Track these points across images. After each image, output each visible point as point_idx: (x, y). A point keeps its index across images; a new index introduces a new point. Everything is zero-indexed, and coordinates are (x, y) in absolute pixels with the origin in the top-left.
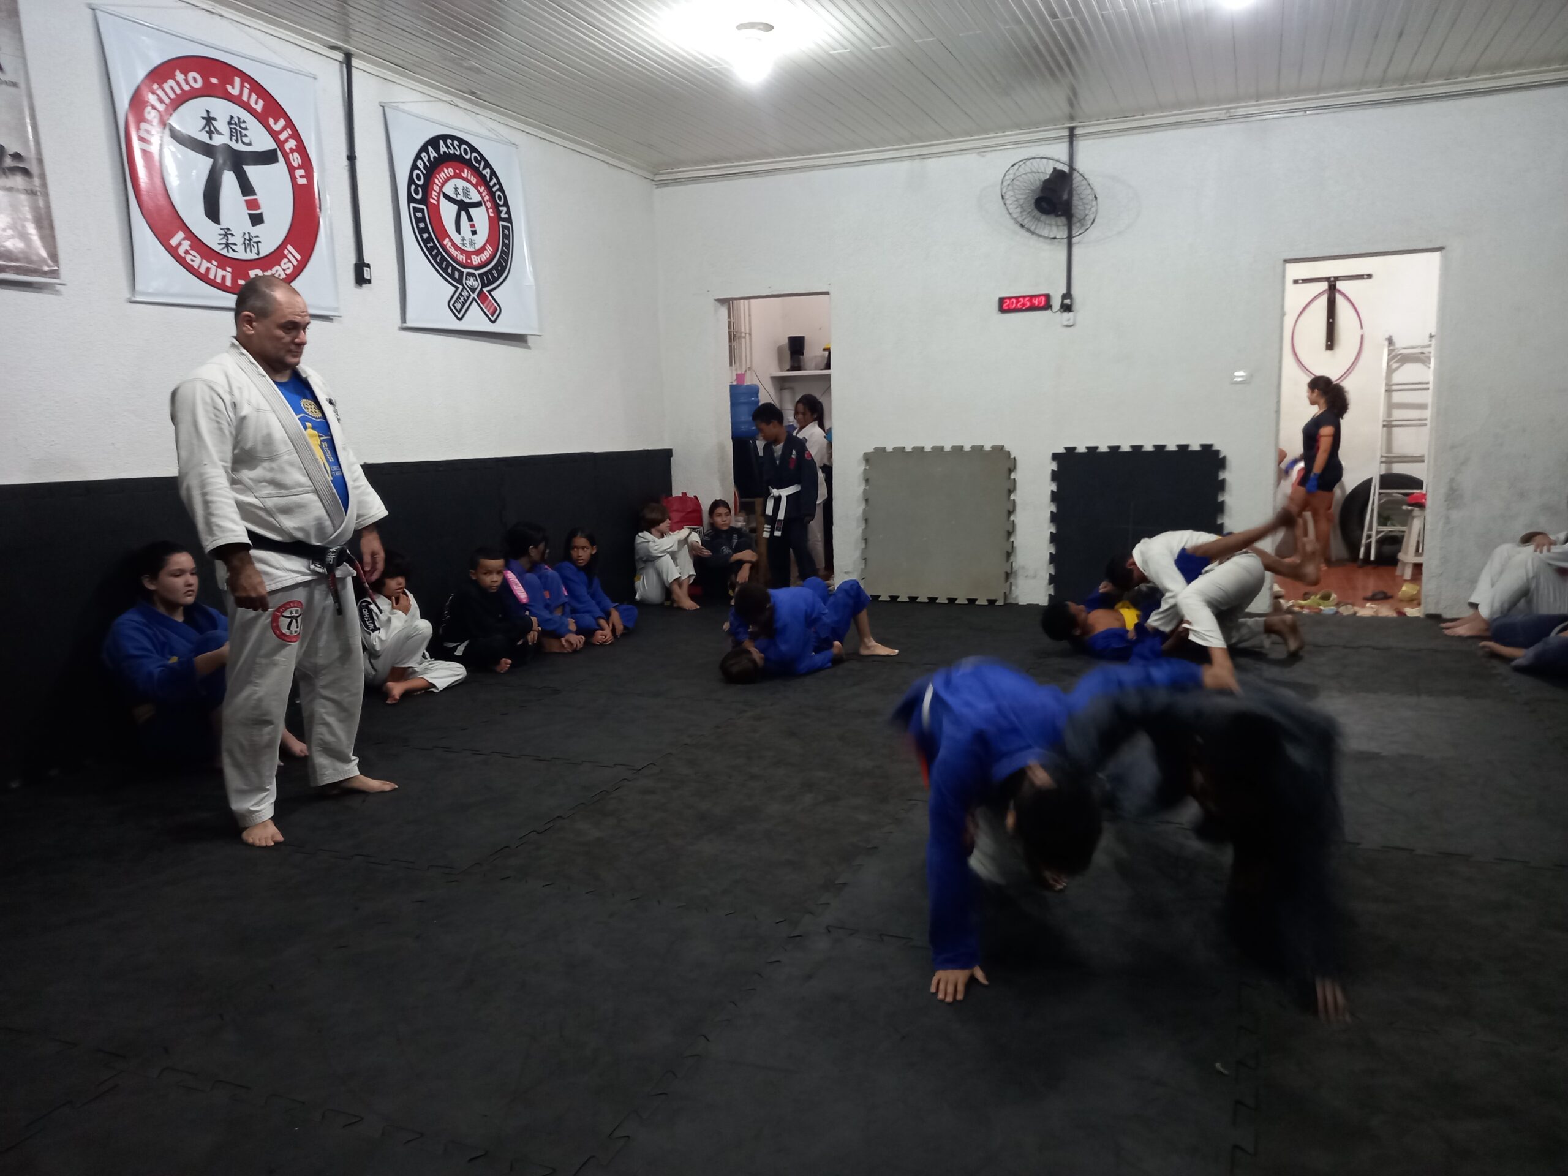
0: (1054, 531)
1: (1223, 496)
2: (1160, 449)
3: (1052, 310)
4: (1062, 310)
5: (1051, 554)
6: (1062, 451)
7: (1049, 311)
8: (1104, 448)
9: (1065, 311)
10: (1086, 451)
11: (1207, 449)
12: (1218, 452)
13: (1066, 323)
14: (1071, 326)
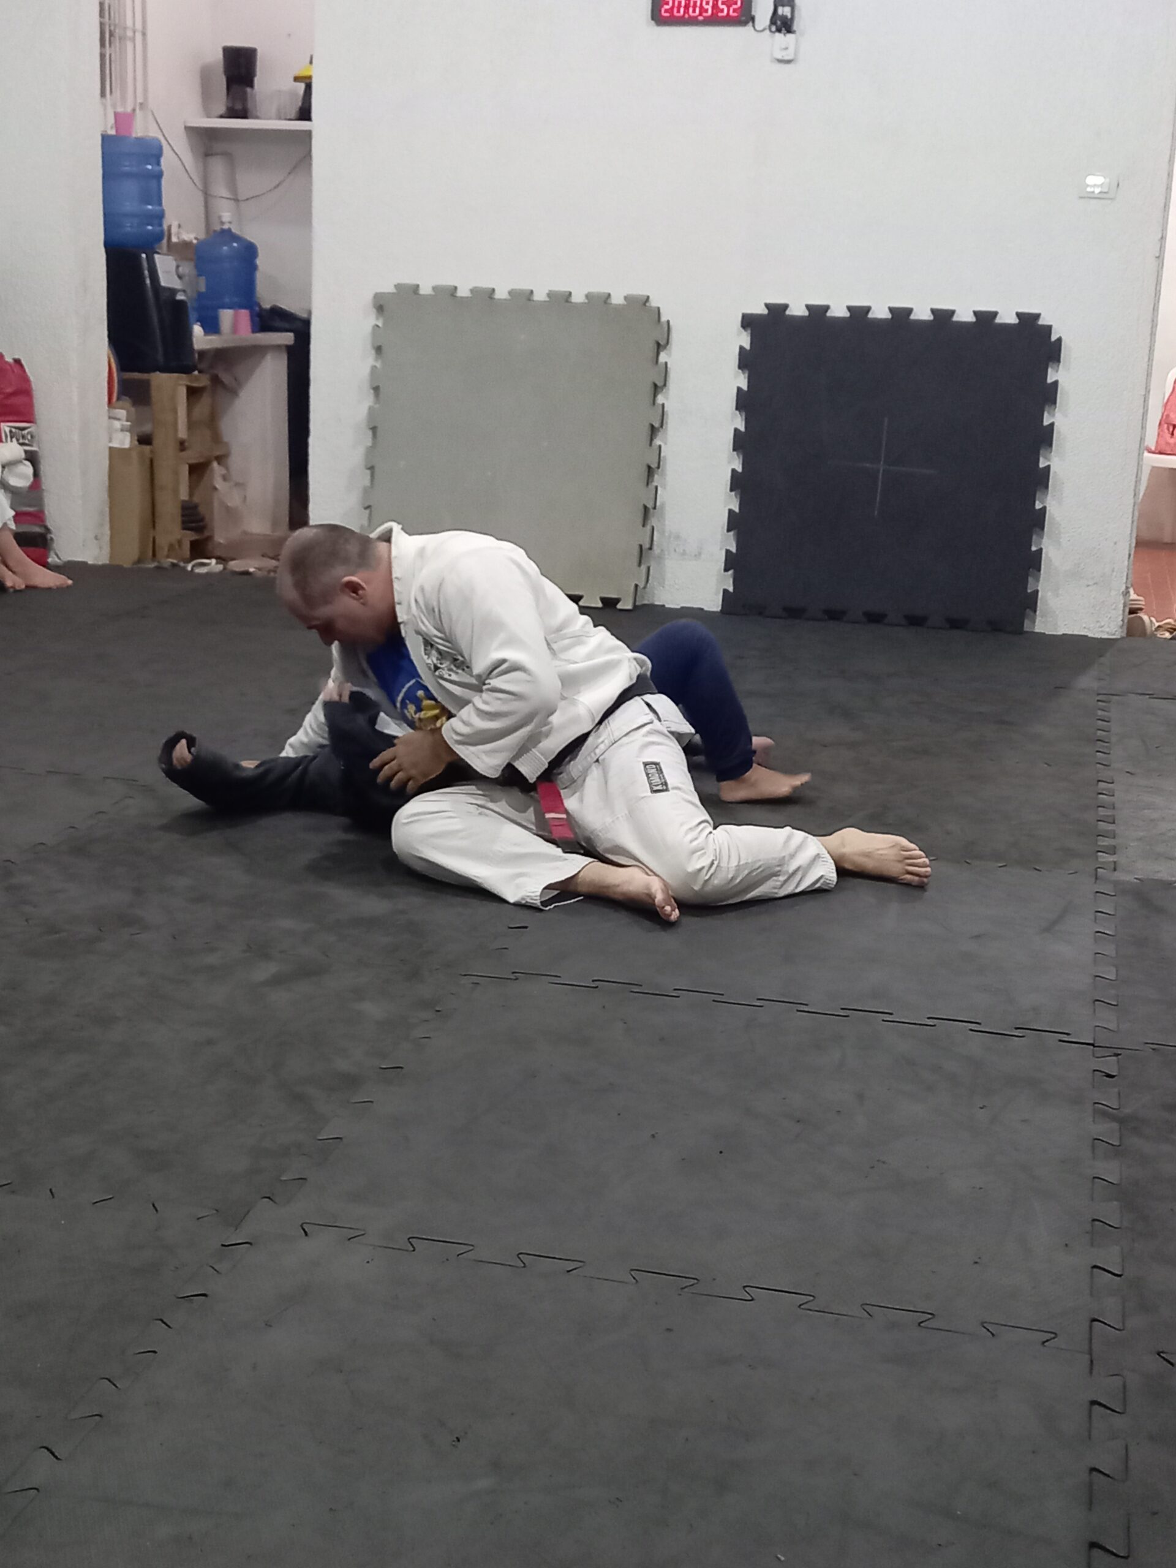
0: (739, 469)
1: (1054, 415)
2: (942, 317)
3: (754, 26)
4: (774, 28)
5: (731, 511)
6: (762, 310)
7: (750, 26)
8: (839, 311)
9: (779, 30)
10: (806, 313)
11: (1028, 321)
12: (1049, 328)
13: (780, 57)
14: (789, 62)
